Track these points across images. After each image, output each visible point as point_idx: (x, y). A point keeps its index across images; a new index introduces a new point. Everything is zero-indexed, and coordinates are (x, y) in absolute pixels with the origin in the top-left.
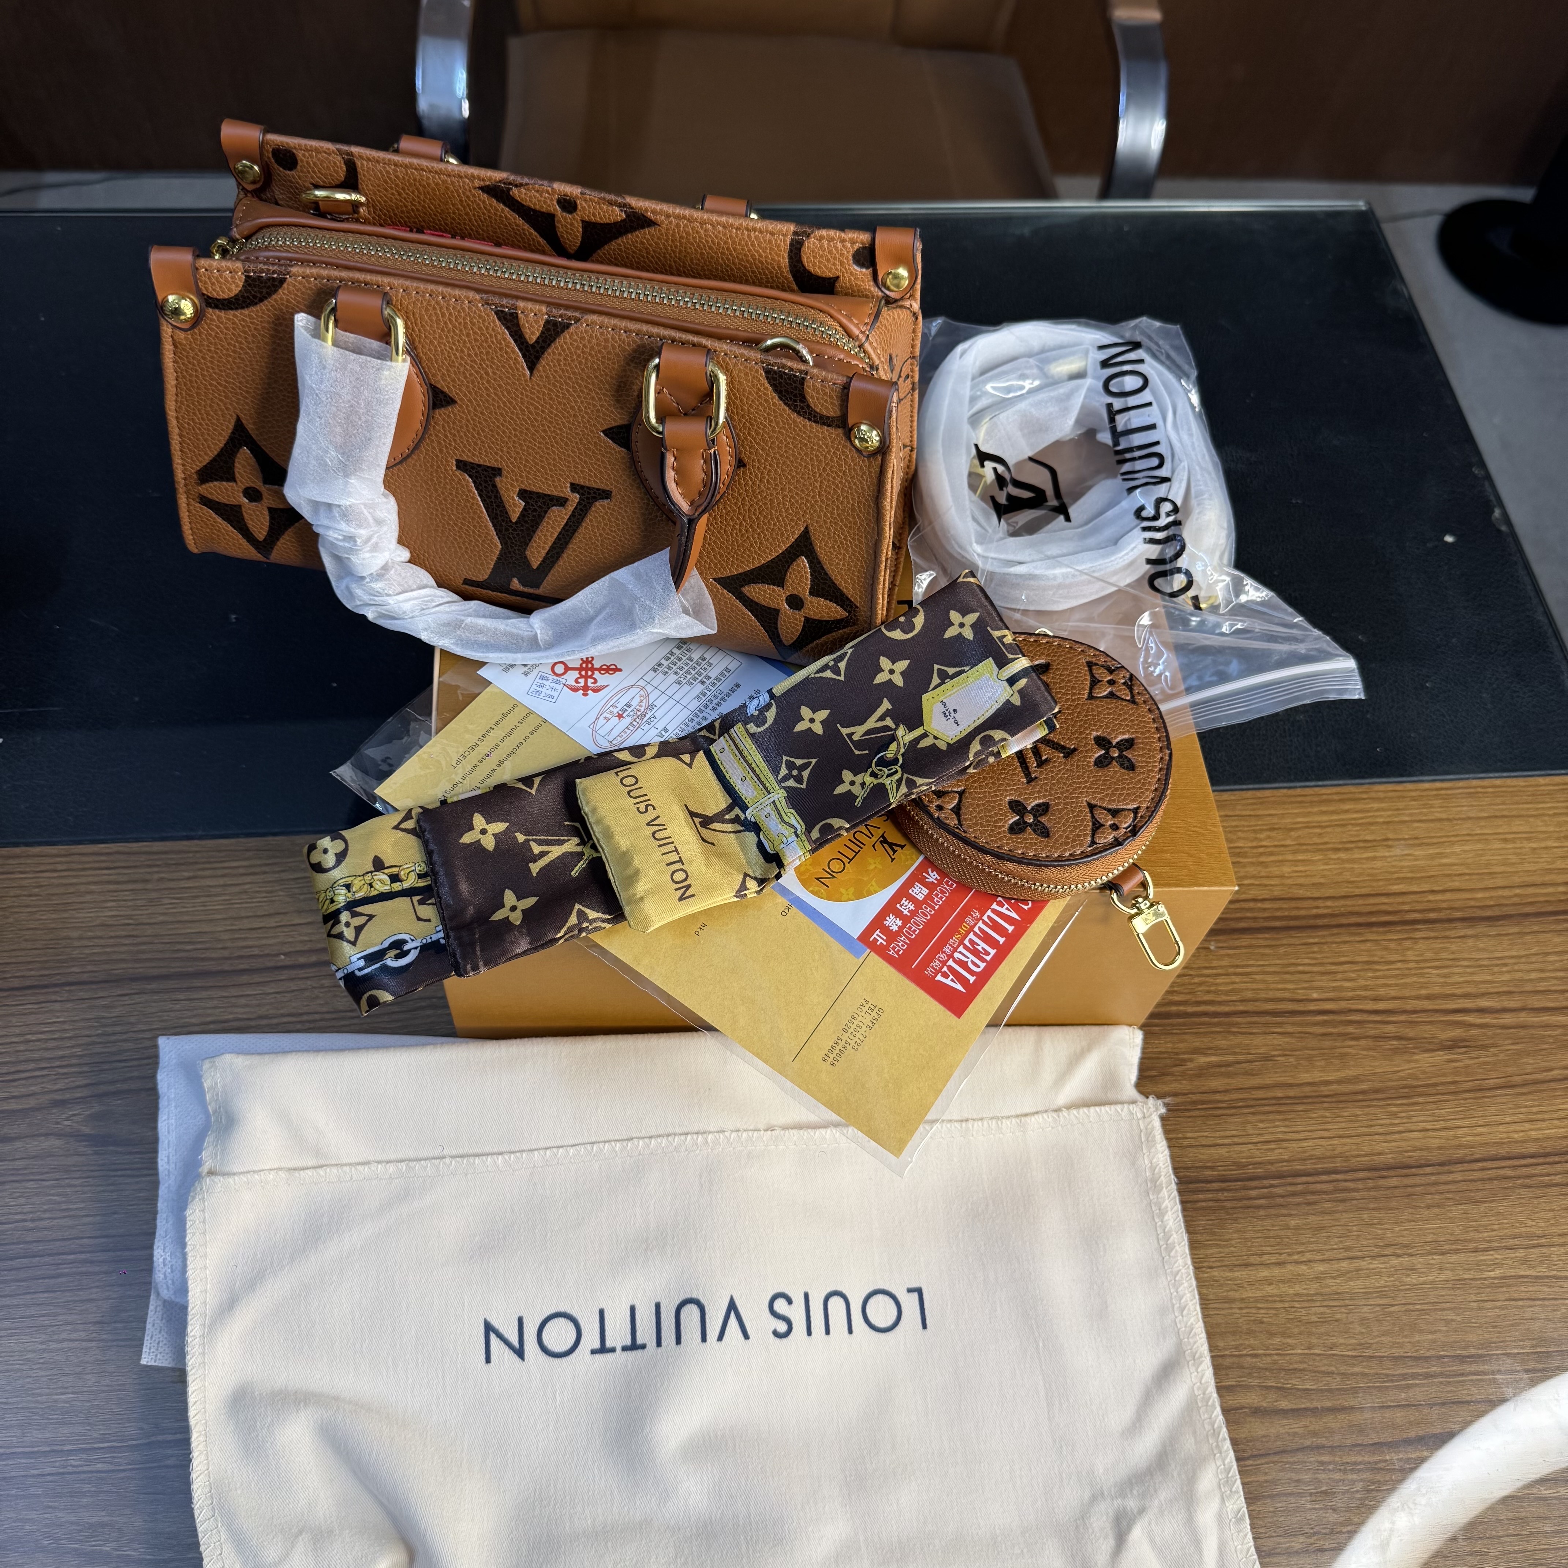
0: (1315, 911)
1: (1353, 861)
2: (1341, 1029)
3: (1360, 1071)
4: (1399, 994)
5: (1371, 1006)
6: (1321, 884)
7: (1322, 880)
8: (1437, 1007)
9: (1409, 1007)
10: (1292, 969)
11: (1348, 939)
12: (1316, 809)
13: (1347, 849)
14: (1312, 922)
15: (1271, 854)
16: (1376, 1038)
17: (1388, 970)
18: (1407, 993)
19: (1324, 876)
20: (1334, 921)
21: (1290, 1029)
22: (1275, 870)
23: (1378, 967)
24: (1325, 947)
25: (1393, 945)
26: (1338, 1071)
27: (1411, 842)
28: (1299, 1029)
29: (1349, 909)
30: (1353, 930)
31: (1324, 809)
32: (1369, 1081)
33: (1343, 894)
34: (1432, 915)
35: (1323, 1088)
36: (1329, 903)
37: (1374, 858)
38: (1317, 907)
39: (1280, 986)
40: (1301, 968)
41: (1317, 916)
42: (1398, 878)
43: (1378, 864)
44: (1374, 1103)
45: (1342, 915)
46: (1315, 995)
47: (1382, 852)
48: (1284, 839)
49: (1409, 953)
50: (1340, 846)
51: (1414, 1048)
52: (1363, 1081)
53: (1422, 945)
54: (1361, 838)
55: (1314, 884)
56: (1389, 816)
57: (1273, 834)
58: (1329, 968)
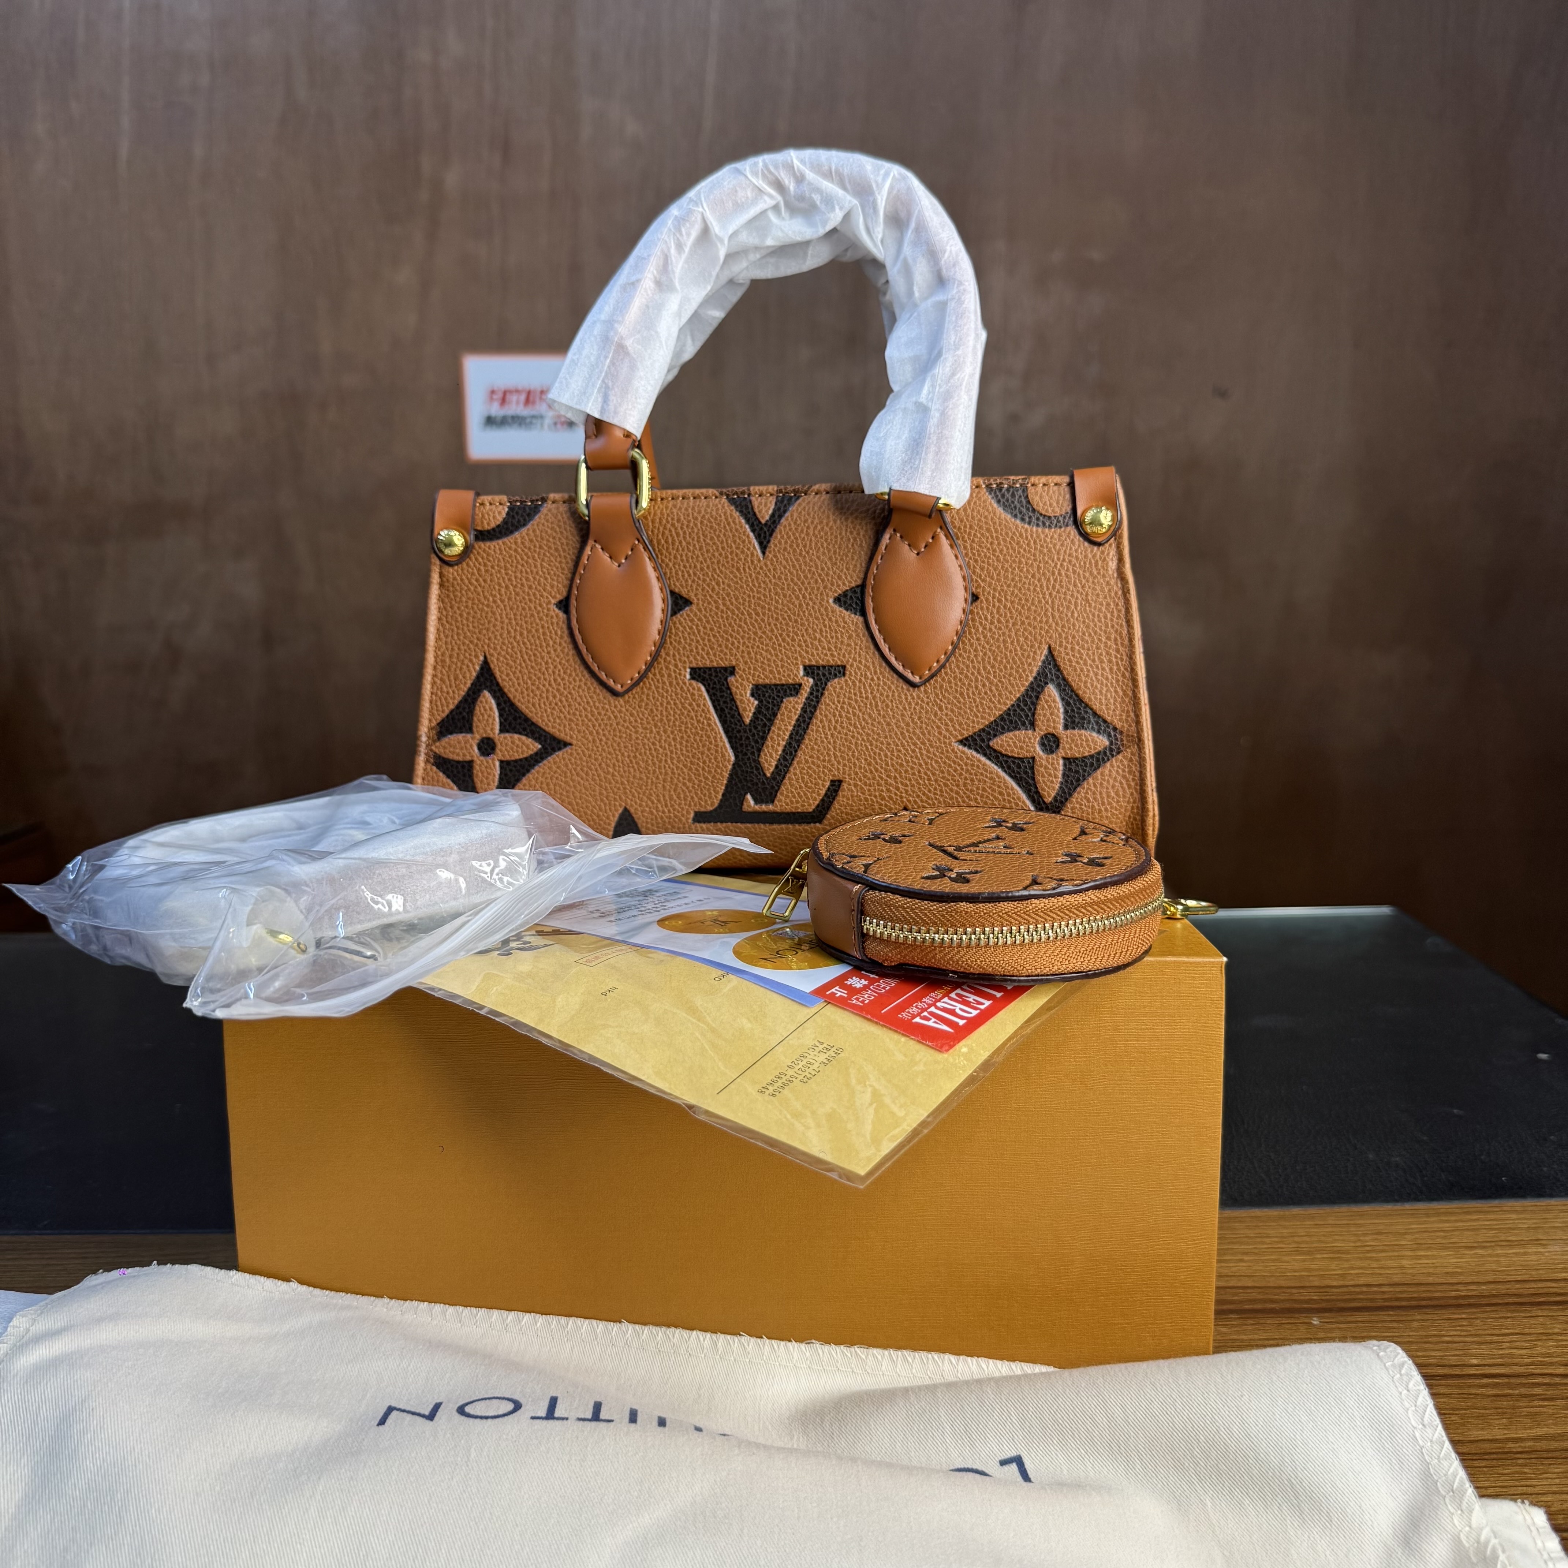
0: (1454, 1294)
1: (1496, 1256)
6: (1456, 1273)
7: (1459, 1270)
11: (1509, 1315)
12: (1433, 1219)
13: (1485, 1247)
14: (1453, 1302)
15: (1383, 1251)
19: (1460, 1267)
20: (1484, 1301)
22: (1391, 1263)
23: (1561, 1338)
24: (1478, 1321)
26: (1530, 1428)
29: (1503, 1292)
30: (1513, 1308)
31: (1445, 1218)
33: (1490, 1280)
35: (1510, 1445)
36: (1473, 1287)
38: (1458, 1291)
40: (1448, 1339)
41: (1458, 1298)
43: (1533, 1258)
47: (1535, 1249)
48: (1396, 1241)
50: (1475, 1245)
54: (1501, 1241)
55: (1447, 1273)
56: (1534, 1223)
57: (1381, 1237)
58: (1489, 1338)
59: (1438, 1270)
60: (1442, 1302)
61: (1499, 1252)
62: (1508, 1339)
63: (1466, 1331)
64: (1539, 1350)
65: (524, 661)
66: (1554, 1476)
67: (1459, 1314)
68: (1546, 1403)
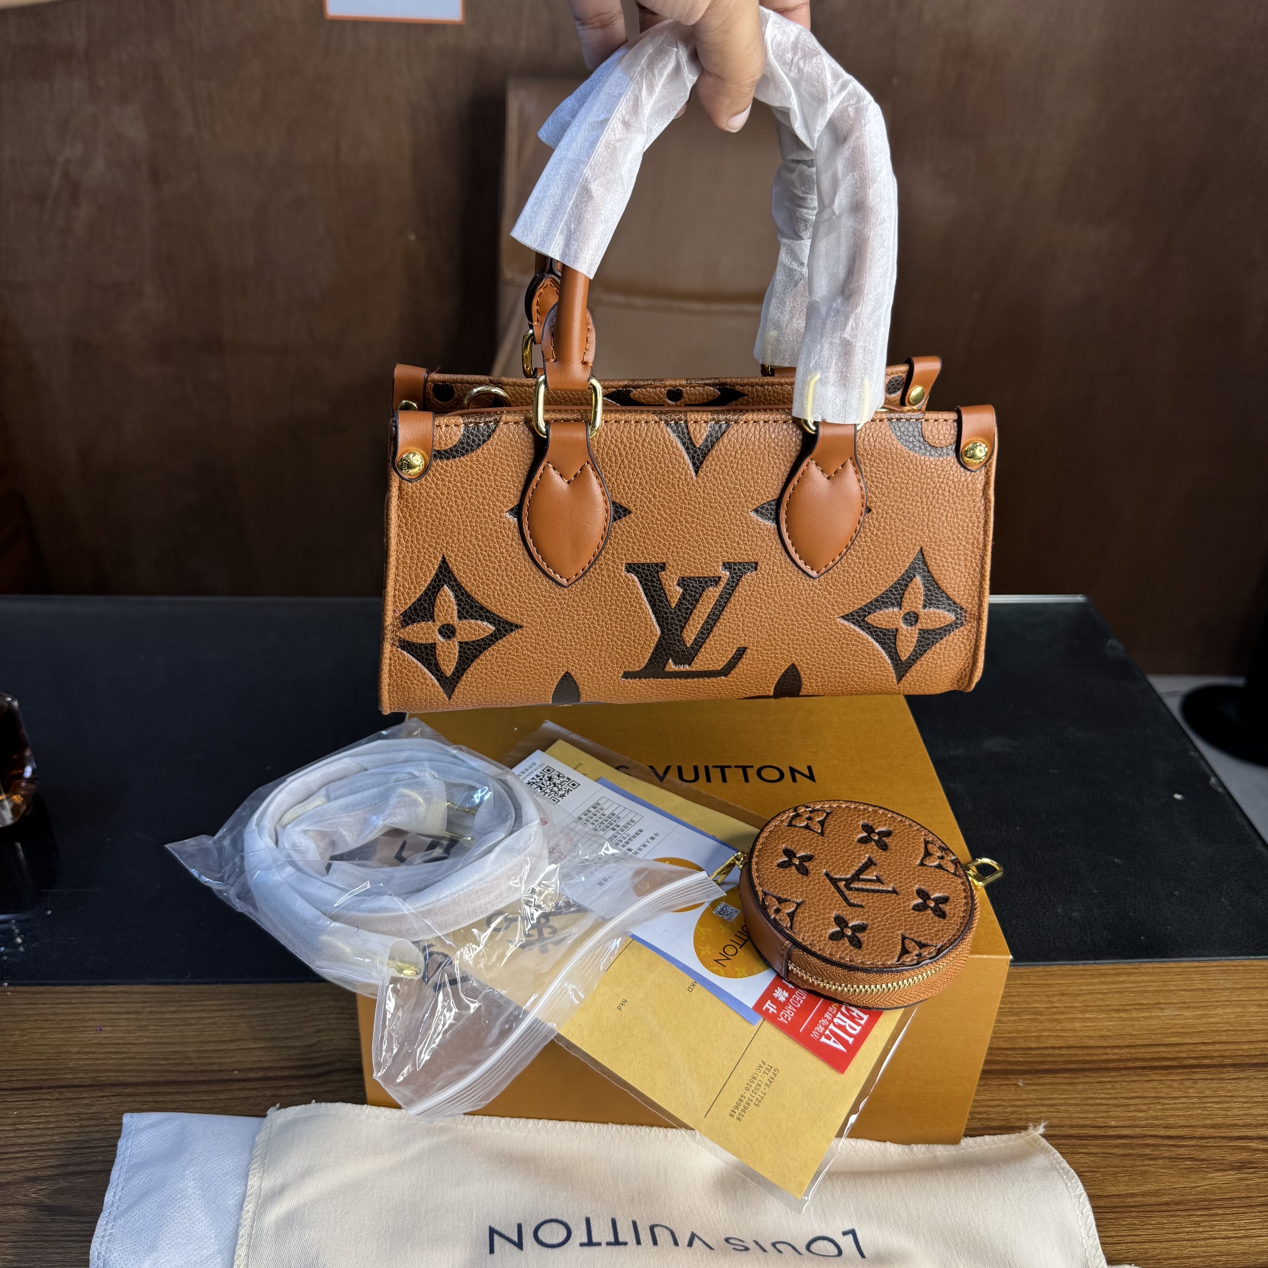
0: (1105, 1057)
1: (1133, 1019)
2: (1139, 1151)
3: (1162, 1186)
4: (1187, 1124)
5: (1163, 1132)
6: (1108, 1036)
7: (1109, 1033)
8: (1222, 1135)
9: (1197, 1134)
10: (1091, 1102)
11: (1136, 1078)
12: (1096, 980)
13: (1125, 1011)
14: (1103, 1065)
15: (1063, 1013)
16: (1170, 1158)
17: (1175, 1103)
18: (1193, 1122)
19: (1109, 1030)
20: (1122, 1065)
21: (1094, 1150)
22: (1068, 1025)
23: (1165, 1101)
24: (1117, 1085)
25: (1176, 1084)
26: (1141, 1185)
27: (1179, 1005)
28: (1103, 1150)
29: (1134, 1056)
30: (1139, 1071)
31: (1103, 980)
32: (1171, 1194)
33: (1127, 1044)
34: (1206, 1062)
35: (1129, 1200)
36: (1116, 1051)
37: (1150, 1018)
38: (1107, 1054)
39: (1081, 1115)
40: (1098, 1101)
41: (1107, 1061)
42: (1173, 1033)
43: (1155, 1022)
44: (1178, 1213)
45: (1129, 1060)
46: (1113, 1123)
47: (1156, 1013)
48: (1073, 1002)
49: (1191, 1090)
50: (1120, 1008)
51: (1207, 1168)
52: (1164, 1194)
53: (1200, 1084)
54: (1137, 1002)
55: (1102, 1036)
56: (1158, 986)
57: (1064, 998)
58: (1123, 1101)
60: (1096, 1066)
63: (1110, 1094)
64: (1151, 1113)
65: (480, 560)
66: (1151, 1227)
67: (1106, 1077)
68: (1152, 1162)
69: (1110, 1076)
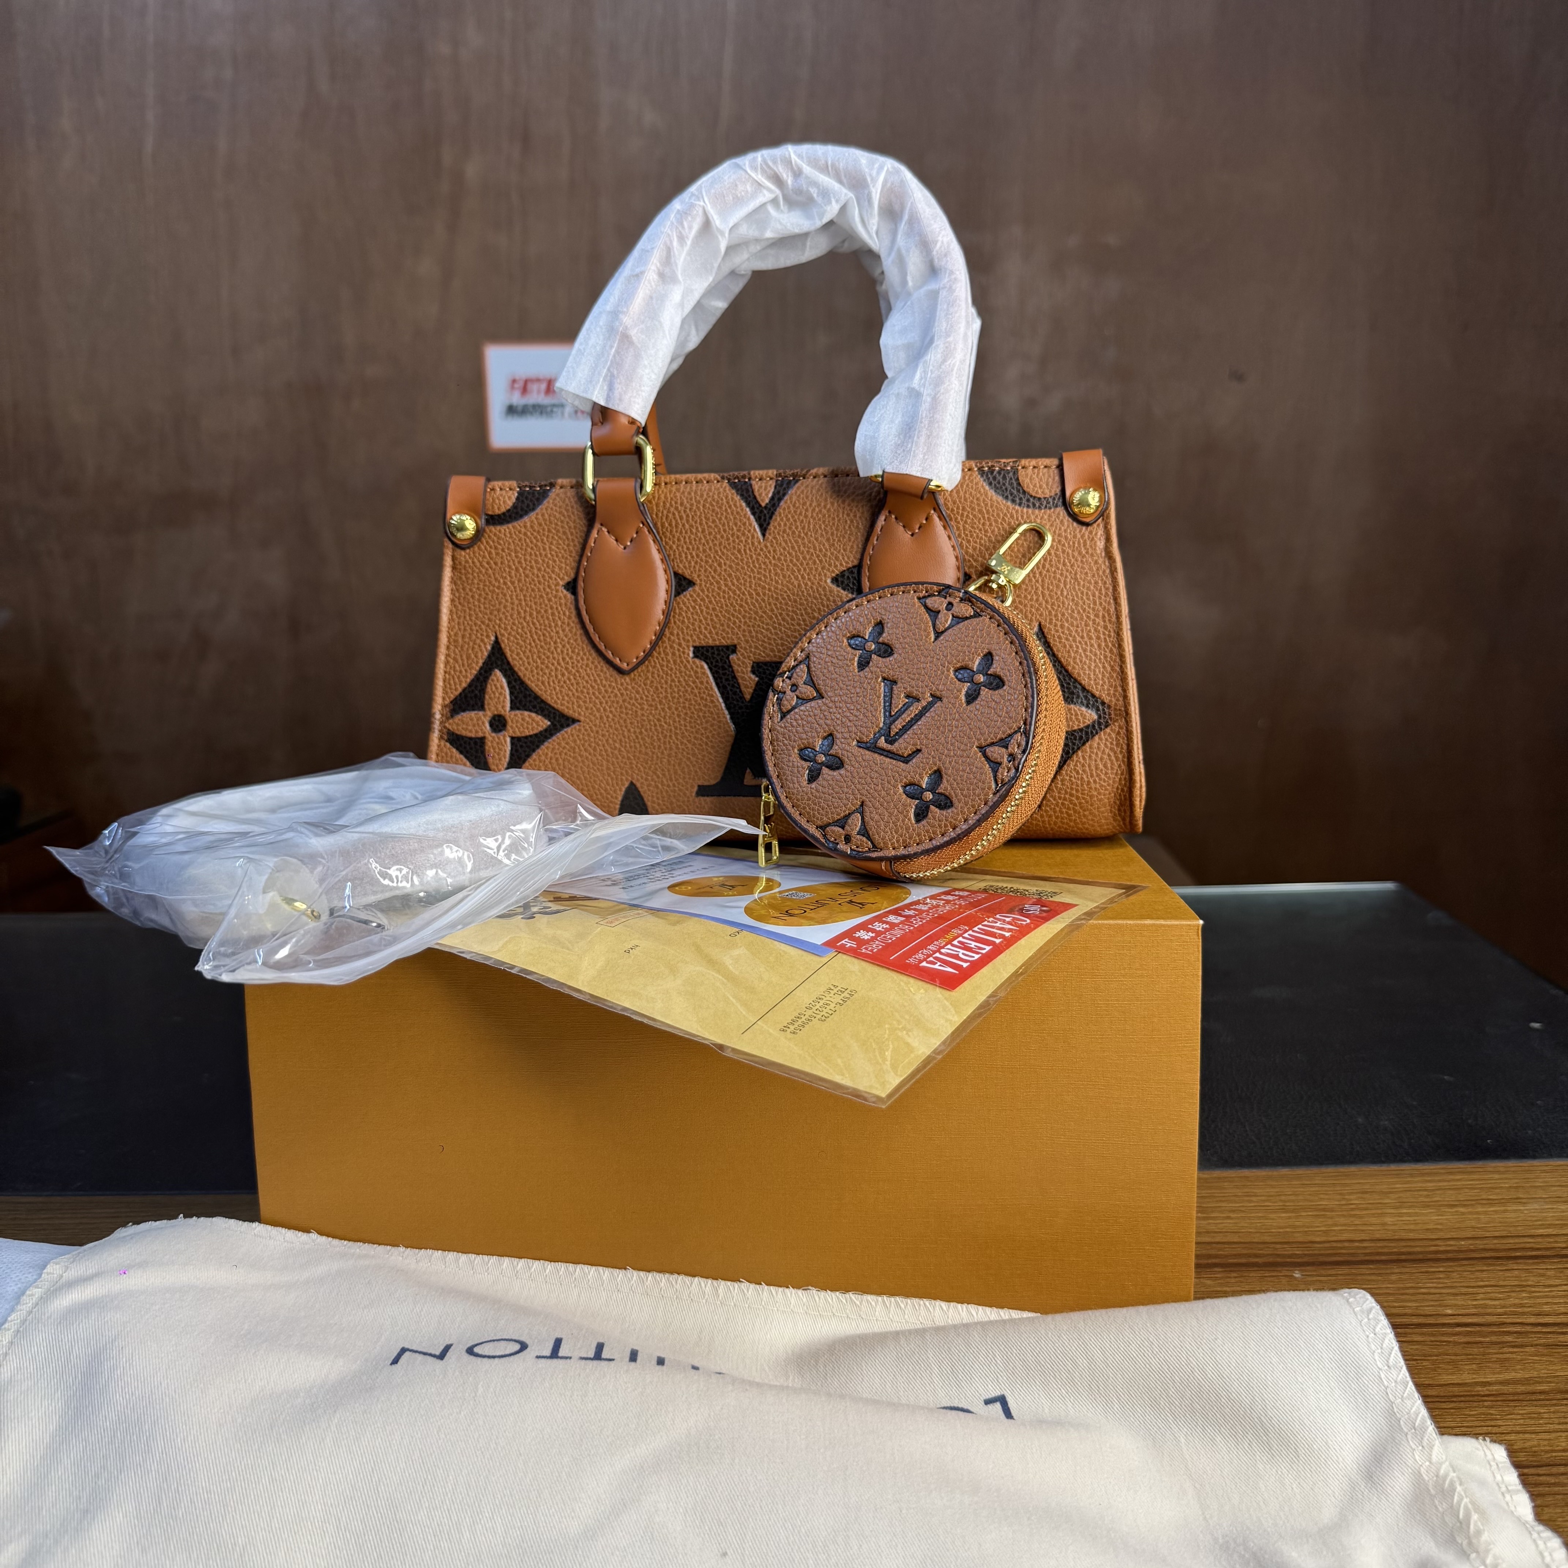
0: (1433, 1248)
1: (1477, 1213)
2: (1493, 1335)
3: (1534, 1374)
5: (1533, 1320)
6: (1437, 1229)
7: (1439, 1227)
10: (1411, 1289)
11: (1485, 1268)
12: (1416, 1179)
13: (1465, 1206)
14: (1430, 1255)
15: (1366, 1209)
16: (1547, 1345)
17: (1550, 1291)
19: (1441, 1224)
20: (1462, 1256)
22: (1373, 1220)
23: (1534, 1289)
24: (1455, 1274)
25: (1550, 1273)
26: (1499, 1373)
29: (1481, 1247)
30: (1489, 1261)
31: (1428, 1178)
32: (1550, 1382)
33: (1469, 1236)
35: (1479, 1388)
36: (1452, 1243)
38: (1437, 1246)
40: (1425, 1290)
41: (1437, 1252)
43: (1512, 1215)
45: (1472, 1251)
47: (1513, 1207)
48: (1381, 1199)
50: (1457, 1203)
52: (1540, 1383)
54: (1483, 1200)
55: (1427, 1229)
56: (1516, 1183)
57: (1367, 1196)
58: (1464, 1290)
59: (1418, 1227)
60: (1421, 1256)
61: (1480, 1209)
62: (1482, 1290)
63: (1443, 1283)
64: (1512, 1301)
65: (534, 641)
66: (1519, 1417)
67: (1437, 1267)
68: (1515, 1350)
69: (1443, 1266)
